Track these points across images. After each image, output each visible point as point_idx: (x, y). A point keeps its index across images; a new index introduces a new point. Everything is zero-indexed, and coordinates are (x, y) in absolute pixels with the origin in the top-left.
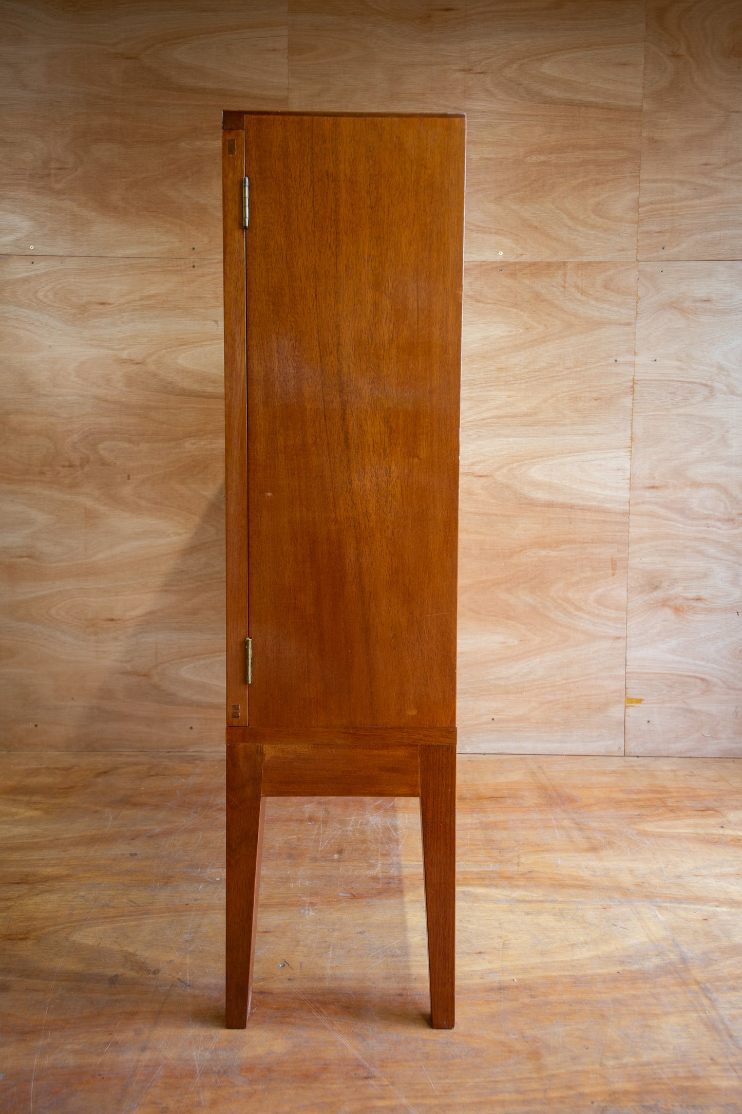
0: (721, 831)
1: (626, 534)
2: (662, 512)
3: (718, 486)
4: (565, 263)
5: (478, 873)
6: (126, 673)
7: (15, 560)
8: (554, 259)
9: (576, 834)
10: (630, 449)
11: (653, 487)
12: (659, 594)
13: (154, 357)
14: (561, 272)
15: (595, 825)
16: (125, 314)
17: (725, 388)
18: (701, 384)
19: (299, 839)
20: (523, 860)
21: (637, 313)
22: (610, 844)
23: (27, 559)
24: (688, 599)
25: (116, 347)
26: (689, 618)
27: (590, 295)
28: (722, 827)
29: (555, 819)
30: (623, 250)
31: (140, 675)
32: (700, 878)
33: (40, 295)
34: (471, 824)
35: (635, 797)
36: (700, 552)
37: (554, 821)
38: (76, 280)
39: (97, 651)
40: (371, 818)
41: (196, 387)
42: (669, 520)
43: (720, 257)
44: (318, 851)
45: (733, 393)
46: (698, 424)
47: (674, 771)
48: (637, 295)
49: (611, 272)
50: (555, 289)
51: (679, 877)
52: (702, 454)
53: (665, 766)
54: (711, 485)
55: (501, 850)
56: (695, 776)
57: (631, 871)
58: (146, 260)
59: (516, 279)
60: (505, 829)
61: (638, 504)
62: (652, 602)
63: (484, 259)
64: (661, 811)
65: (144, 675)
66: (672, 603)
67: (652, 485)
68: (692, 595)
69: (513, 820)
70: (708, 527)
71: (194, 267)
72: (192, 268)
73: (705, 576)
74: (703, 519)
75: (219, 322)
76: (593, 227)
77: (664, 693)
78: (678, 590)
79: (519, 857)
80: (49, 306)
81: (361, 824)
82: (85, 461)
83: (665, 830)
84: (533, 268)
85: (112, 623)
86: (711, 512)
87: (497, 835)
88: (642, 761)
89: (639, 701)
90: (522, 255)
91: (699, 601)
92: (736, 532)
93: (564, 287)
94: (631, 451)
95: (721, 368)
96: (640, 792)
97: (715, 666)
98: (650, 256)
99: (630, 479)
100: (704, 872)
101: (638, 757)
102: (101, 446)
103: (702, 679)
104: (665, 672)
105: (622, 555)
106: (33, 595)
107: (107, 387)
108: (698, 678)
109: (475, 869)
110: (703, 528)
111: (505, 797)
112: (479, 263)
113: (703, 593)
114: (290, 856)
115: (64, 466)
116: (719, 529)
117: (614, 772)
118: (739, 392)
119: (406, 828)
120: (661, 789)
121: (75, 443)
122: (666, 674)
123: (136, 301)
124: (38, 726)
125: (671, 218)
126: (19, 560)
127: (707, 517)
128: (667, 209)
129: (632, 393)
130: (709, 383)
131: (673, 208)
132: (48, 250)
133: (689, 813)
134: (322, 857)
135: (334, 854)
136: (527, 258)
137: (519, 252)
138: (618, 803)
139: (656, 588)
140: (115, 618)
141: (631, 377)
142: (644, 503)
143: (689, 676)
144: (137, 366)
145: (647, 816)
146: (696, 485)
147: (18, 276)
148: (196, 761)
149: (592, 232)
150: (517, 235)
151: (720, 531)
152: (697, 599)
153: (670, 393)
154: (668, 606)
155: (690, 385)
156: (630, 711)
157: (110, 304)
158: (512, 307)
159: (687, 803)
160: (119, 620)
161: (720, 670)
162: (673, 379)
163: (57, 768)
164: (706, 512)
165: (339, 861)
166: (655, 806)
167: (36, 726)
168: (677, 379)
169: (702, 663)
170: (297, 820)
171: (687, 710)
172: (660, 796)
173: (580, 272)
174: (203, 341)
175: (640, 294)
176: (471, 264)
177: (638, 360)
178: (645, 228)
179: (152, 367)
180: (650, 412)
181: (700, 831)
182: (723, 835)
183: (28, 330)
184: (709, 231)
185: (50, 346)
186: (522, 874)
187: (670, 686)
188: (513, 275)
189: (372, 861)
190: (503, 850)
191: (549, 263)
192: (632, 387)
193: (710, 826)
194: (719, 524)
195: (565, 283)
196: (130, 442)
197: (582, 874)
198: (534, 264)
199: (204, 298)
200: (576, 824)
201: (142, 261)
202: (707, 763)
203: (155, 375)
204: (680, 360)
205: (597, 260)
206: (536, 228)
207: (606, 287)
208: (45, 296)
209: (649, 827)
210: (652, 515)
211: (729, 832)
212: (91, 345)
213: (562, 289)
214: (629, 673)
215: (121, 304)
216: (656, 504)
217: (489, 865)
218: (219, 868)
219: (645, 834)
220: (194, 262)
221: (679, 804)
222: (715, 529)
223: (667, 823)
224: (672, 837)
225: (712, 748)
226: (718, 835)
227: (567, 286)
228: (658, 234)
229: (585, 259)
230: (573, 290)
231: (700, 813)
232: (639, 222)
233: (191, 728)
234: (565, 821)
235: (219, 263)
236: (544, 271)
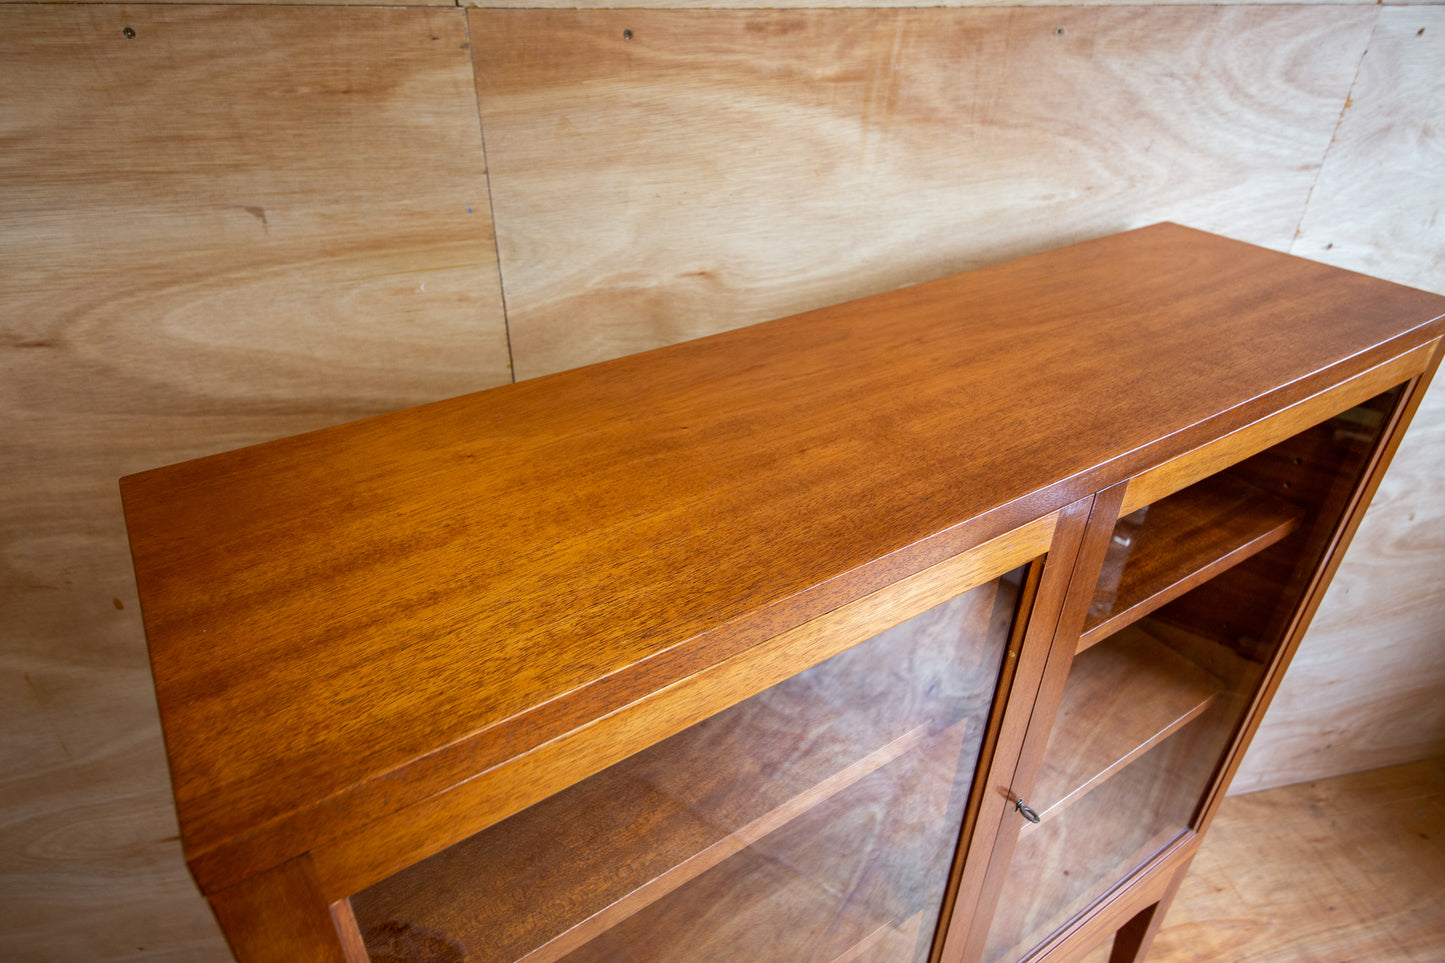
4: (1217, 8)
13: (86, 324)
14: (1203, 32)
21: (1333, 140)
27: (1248, 96)
41: (241, 390)
48: (1349, 97)
50: (1174, 84)
59: (1090, 56)
71: (130, 32)
72: (124, 40)
75: (267, 213)
84: (1139, 23)
93: (1197, 77)
112: (1009, 11)
144: (38, 351)
158: (1066, 133)
173: (1245, 33)
174: (229, 269)
175: (1355, 94)
176: (987, 13)
177: (1298, 249)
179: (90, 352)
188: (1085, 45)
191: (1178, 7)
195: (1202, 64)
198: (1144, 10)
199: (196, 139)
203: (106, 371)
204: (1376, 246)
207: (1289, 76)
213: (1190, 82)
220: (124, 16)
227: (1205, 73)
230: (1215, 84)
235: (214, 18)
236: (1161, 36)
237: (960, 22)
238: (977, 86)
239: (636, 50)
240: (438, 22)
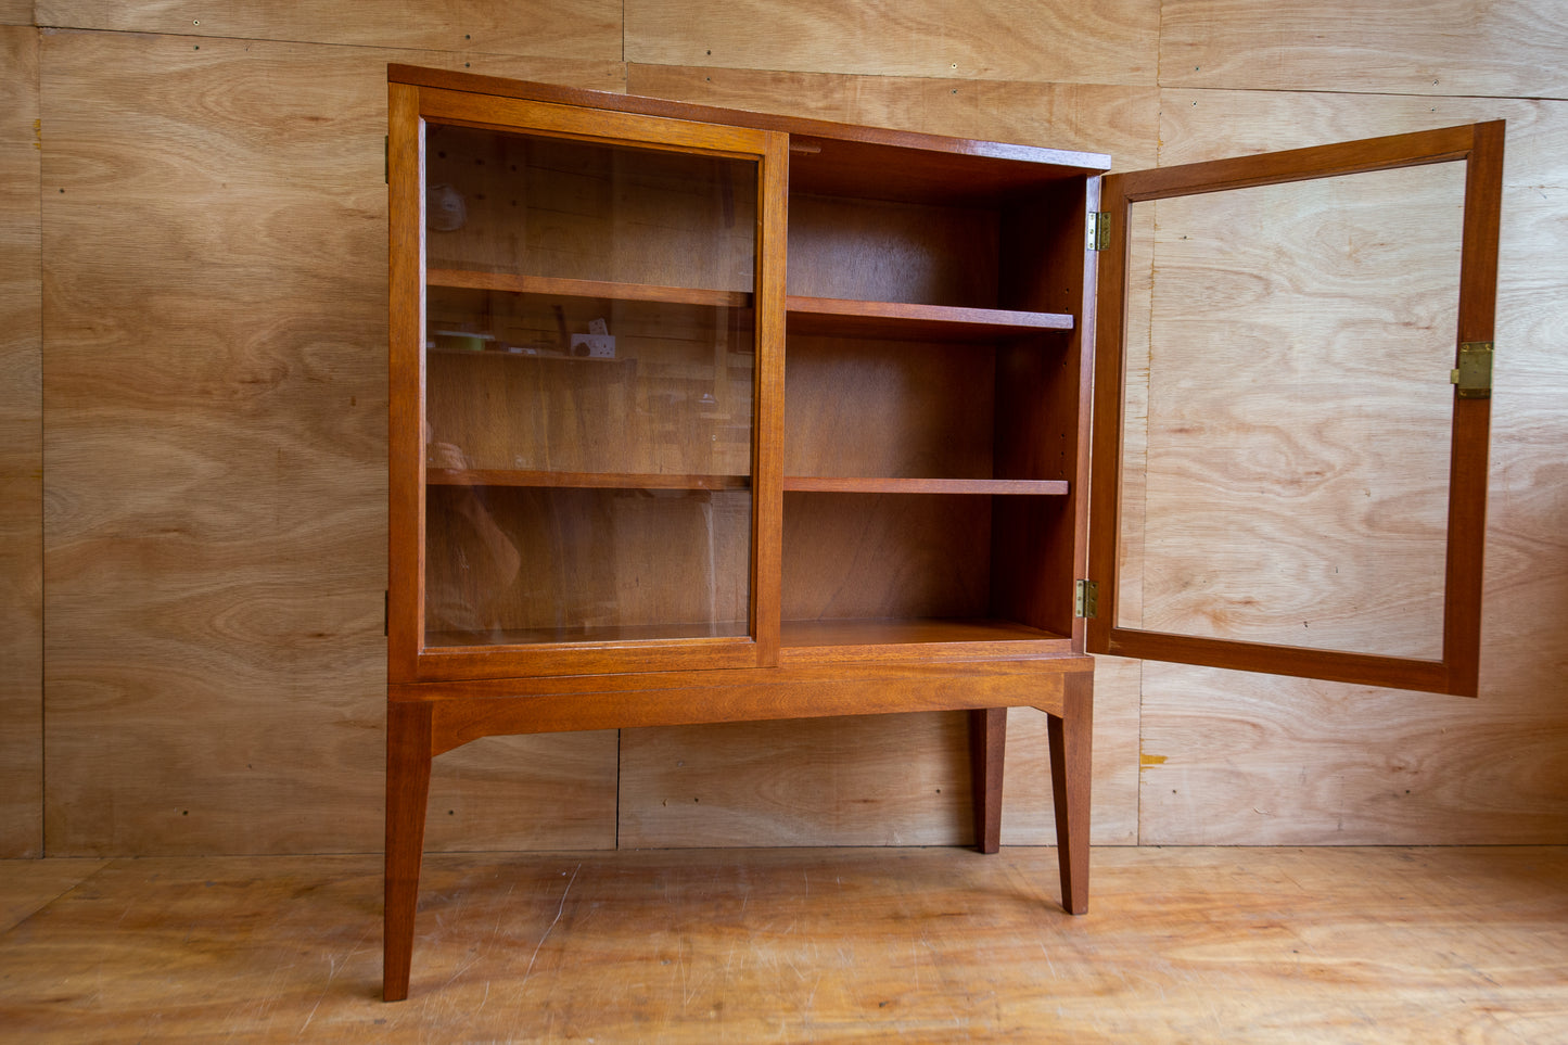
0: (1295, 958)
1: (1142, 502)
2: (1195, 468)
3: (1277, 431)
4: (1051, 85)
5: (938, 1033)
6: (344, 723)
7: (154, 536)
8: (1034, 79)
9: (1080, 969)
10: (1147, 372)
11: (1181, 431)
12: (1191, 595)
14: (1045, 98)
15: (1106, 953)
16: (351, 137)
17: (1286, 283)
18: (1252, 275)
19: (648, 988)
20: (1005, 1010)
22: (1134, 982)
23: (176, 534)
24: (1232, 603)
25: (336, 190)
26: (1234, 630)
27: (1090, 135)
28: (1295, 952)
29: (1046, 946)
30: (1138, 69)
31: (367, 727)
32: (1272, 1030)
33: (209, 100)
34: (918, 957)
35: (1163, 908)
36: (1251, 530)
37: (1044, 950)
38: (271, 79)
39: (295, 688)
40: (760, 953)
42: (1203, 481)
43: (1280, 86)
44: (682, 1006)
45: (1299, 290)
46: (1247, 336)
47: (1215, 868)
48: (1159, 139)
49: (1121, 101)
50: (1036, 124)
51: (1241, 1029)
52: (1253, 381)
53: (1199, 860)
54: (1267, 429)
55: (969, 996)
56: (1246, 874)
57: (1169, 1022)
58: (388, 52)
59: (977, 106)
60: (971, 963)
61: (1159, 455)
62: (1179, 607)
63: (928, 74)
64: (1202, 929)
65: (373, 727)
66: (1209, 609)
67: (1179, 427)
68: (1239, 596)
69: (981, 950)
70: (1263, 492)
71: (468, 66)
72: (465, 69)
73: (1259, 566)
74: (1255, 479)
76: (1093, 32)
77: (1197, 746)
78: (1217, 588)
79: (997, 1006)
80: (224, 118)
81: (746, 962)
82: (282, 373)
83: (1213, 959)
84: (1003, 90)
85: (321, 640)
86: (1266, 470)
87: (961, 973)
88: (1166, 853)
89: (1161, 760)
90: (986, 70)
91: (1248, 606)
92: (1303, 500)
93: (1050, 122)
94: (1149, 375)
95: (1280, 252)
96: (1167, 901)
97: (1272, 705)
98: (1177, 79)
99: (1147, 417)
100: (1277, 1021)
101: (1159, 846)
102: (307, 349)
103: (1254, 725)
104: (1199, 714)
105: (1135, 534)
106: (186, 595)
107: (319, 253)
108: (1248, 723)
109: (933, 1027)
110: (1256, 494)
111: (966, 914)
112: (921, 80)
113: (1255, 594)
114: (639, 1016)
115: (243, 382)
116: (1279, 495)
117: (1125, 871)
118: (1307, 290)
119: (818, 966)
120: (1197, 895)
121: (264, 344)
122: (1199, 717)
123: (371, 116)
124: (189, 814)
125: (1208, 24)
126: (162, 535)
127: (1261, 478)
128: (1204, 10)
129: (1150, 286)
130: (1263, 274)
131: (1211, 10)
132: (224, 29)
133: (1244, 931)
134: (691, 1015)
135: (708, 1011)
136: (993, 75)
137: (983, 65)
138: (1137, 919)
139: (1186, 585)
140: (326, 633)
141: (1149, 263)
142: (1168, 454)
143: (1234, 721)
145: (1183, 938)
146: (1245, 428)
147: (172, 69)
148: (462, 868)
149: (1091, 39)
150: (980, 39)
151: (1281, 499)
152: (1247, 603)
153: (1207, 288)
154: (1204, 613)
155: (1235, 277)
156: (1148, 775)
157: (326, 120)
159: (1240, 916)
160: (329, 635)
161: (1281, 711)
162: (1211, 266)
163: (225, 884)
164: (1259, 470)
165: (719, 1019)
166: (1193, 922)
167: (186, 813)
168: (1216, 267)
169: (1254, 700)
170: (641, 959)
171: (1232, 772)
172: (1199, 906)
173: (1073, 100)
175: (1163, 137)
176: (908, 80)
177: (1159, 236)
178: (1171, 38)
180: (1177, 315)
181: (1265, 959)
182: (1298, 964)
183: (187, 158)
184: (1264, 47)
185: (224, 185)
186: (1007, 1033)
187: (1206, 736)
188: (972, 100)
189: (771, 1020)
190: (972, 995)
191: (1026, 84)
192: (1151, 277)
193: (1275, 949)
194: (1277, 488)
195: (1051, 114)
196: (356, 343)
197: (1096, 1030)
198: (1005, 84)
200: (1078, 952)
201: (382, 52)
202: (1261, 854)
204: (1222, 239)
205: (1099, 82)
206: (1008, 29)
207: (1112, 124)
208: (218, 103)
209: (1187, 954)
210: (1181, 473)
211: (1305, 959)
212: (294, 185)
213: (1047, 125)
214: (1146, 716)
215: (345, 121)
216: (1186, 456)
217: (953, 1021)
218: (524, 1038)
219: (1184, 965)
220: (468, 58)
221: (1228, 918)
222: (1271, 496)
223: (1212, 948)
224: (1225, 969)
225: (1268, 832)
226: (1291, 963)
227: (1053, 119)
228: (1190, 48)
229: (1081, 81)
230: (1064, 126)
231: (1261, 932)
232: (1162, 28)
233: (451, 813)
234: (1061, 949)
235: (509, 60)
236: (1019, 97)
237: (894, 84)
238: (909, 118)
239: (713, 87)
240: (614, 67)
